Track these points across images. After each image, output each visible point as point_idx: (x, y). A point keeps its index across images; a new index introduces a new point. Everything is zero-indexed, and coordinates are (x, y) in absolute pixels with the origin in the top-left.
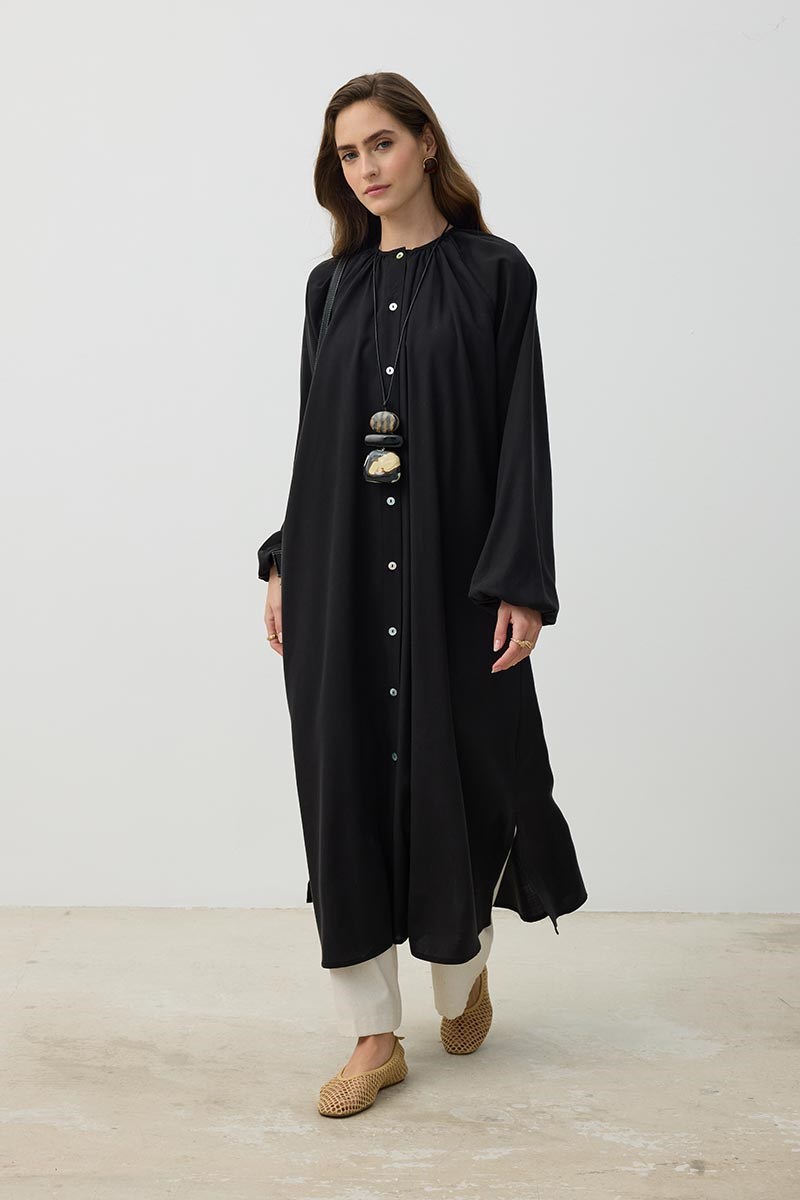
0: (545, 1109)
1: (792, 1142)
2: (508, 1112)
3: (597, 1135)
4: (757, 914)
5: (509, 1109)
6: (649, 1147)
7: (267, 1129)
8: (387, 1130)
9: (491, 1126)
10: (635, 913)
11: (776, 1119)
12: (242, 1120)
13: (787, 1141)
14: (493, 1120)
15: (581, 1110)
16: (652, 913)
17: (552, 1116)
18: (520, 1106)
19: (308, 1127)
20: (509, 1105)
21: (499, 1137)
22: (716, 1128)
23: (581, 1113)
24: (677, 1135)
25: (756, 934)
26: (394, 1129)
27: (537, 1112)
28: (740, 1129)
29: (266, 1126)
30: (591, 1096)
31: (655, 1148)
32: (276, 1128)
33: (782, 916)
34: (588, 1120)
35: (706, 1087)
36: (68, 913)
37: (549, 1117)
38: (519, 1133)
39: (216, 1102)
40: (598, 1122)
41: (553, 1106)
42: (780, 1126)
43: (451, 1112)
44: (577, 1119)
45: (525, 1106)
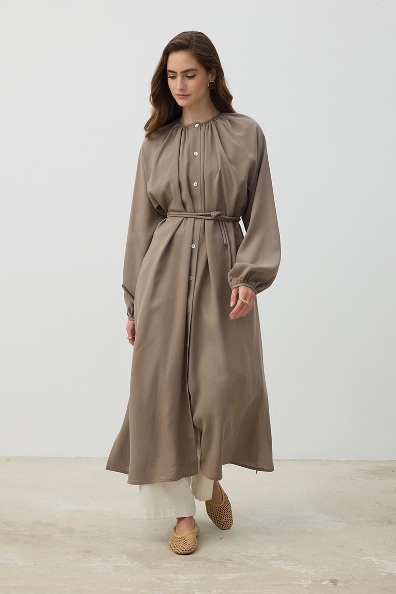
0: (256, 555)
1: (381, 570)
2: (238, 556)
3: (283, 567)
4: (366, 461)
5: (238, 555)
6: (309, 573)
7: (114, 565)
8: (176, 565)
9: (229, 563)
10: (303, 460)
11: (374, 560)
12: (101, 561)
13: (379, 570)
14: (230, 560)
15: (274, 555)
16: (311, 460)
17: (260, 558)
18: (243, 554)
19: (135, 564)
20: (238, 553)
21: (233, 568)
22: (343, 564)
23: (274, 557)
24: (323, 567)
25: (364, 470)
26: (179, 564)
27: (252, 556)
28: (355, 564)
29: (114, 563)
30: (280, 549)
31: (312, 573)
32: (119, 564)
33: (378, 462)
34: (278, 560)
35: (338, 544)
36: (8, 460)
37: (258, 558)
38: (243, 567)
39: (88, 552)
40: (284, 561)
41: (260, 553)
42: (375, 563)
43: (208, 557)
44: (273, 560)
45: (246, 554)
